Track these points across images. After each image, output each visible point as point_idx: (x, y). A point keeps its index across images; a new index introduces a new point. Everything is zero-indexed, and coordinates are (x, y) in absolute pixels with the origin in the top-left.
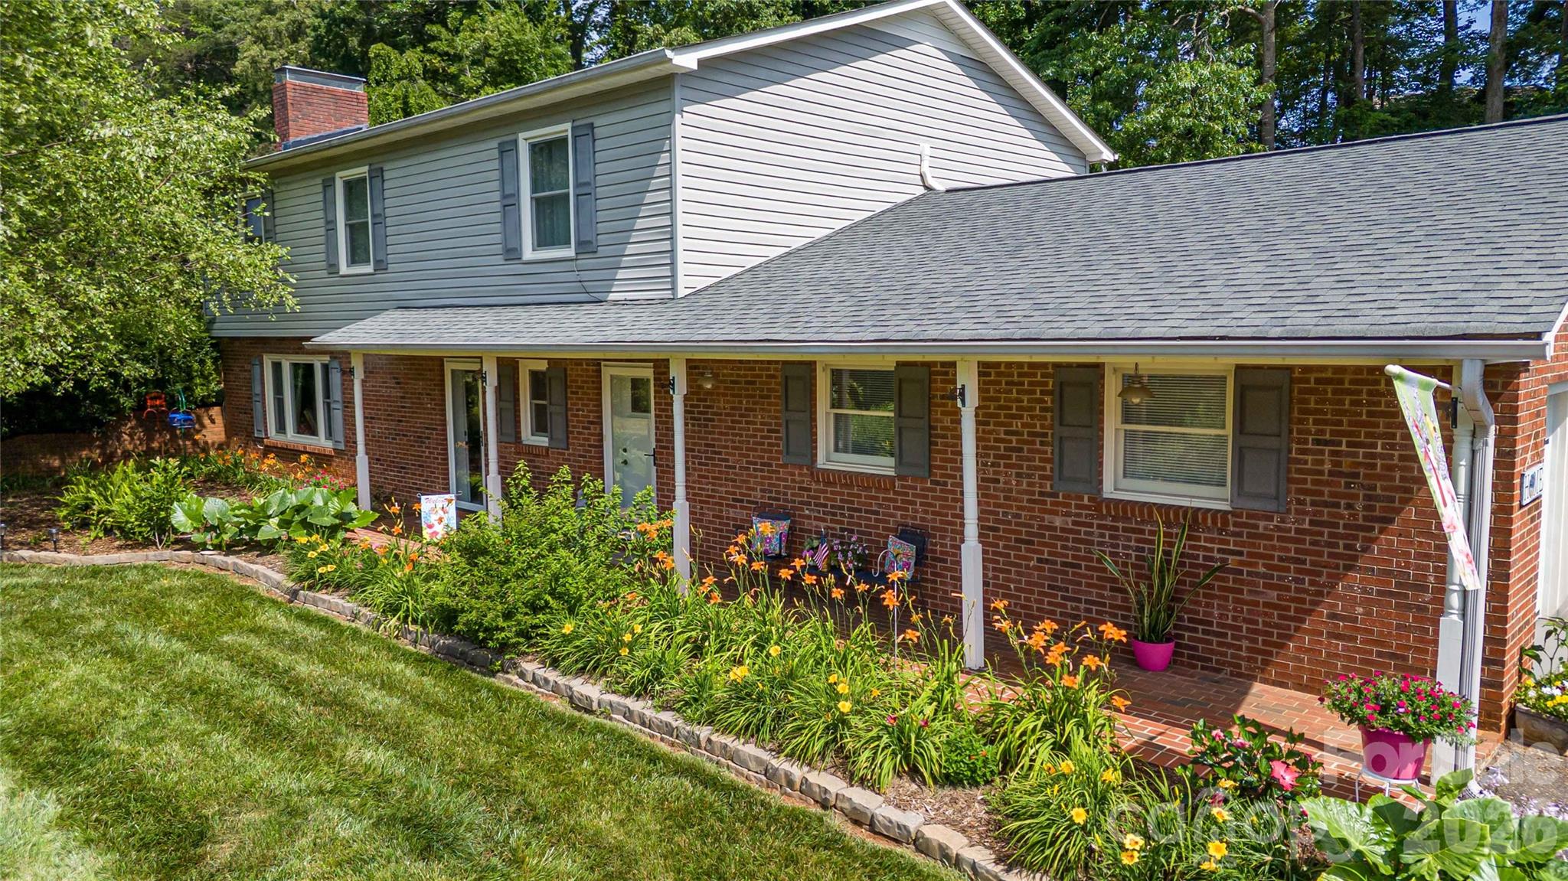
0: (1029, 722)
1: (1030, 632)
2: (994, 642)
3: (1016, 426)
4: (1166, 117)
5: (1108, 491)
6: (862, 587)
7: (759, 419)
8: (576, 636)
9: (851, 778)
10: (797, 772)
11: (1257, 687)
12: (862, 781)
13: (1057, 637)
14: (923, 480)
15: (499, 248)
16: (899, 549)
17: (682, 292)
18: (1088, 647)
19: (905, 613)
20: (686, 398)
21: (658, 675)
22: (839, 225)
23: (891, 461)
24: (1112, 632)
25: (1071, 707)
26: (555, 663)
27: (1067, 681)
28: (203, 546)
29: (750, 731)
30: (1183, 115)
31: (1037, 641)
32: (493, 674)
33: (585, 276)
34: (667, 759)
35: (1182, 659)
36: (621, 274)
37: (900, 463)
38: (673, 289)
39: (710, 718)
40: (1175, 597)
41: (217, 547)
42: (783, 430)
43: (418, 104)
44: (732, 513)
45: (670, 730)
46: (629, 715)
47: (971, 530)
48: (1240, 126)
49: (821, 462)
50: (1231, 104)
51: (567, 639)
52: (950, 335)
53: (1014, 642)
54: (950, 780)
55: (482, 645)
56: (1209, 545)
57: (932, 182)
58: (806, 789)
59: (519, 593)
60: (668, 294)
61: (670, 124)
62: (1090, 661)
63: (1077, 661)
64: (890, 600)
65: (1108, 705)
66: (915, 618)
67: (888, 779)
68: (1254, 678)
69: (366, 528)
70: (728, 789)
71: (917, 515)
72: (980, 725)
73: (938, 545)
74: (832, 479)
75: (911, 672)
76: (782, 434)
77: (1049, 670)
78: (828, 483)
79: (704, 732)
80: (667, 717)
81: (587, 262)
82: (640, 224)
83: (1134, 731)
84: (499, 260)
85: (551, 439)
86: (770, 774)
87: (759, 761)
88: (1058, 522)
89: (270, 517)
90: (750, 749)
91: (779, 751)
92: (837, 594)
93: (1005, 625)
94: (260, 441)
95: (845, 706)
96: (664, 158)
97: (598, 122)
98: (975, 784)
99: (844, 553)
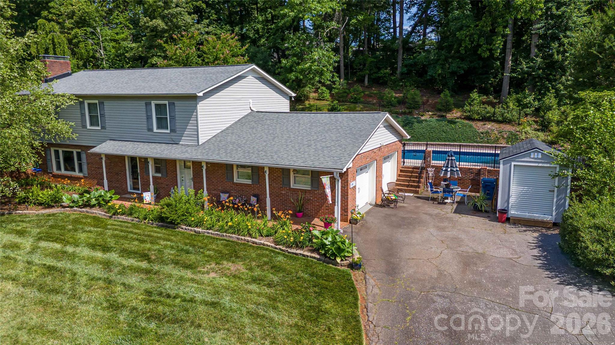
0: (279, 226)
1: (278, 213)
2: (273, 215)
3: (275, 175)
4: (310, 66)
5: (292, 187)
6: (250, 208)
7: (220, 172)
8: (194, 220)
9: (252, 238)
10: (243, 238)
11: (316, 219)
12: (254, 238)
13: (283, 213)
14: (257, 185)
15: (146, 128)
16: (253, 200)
17: (200, 144)
18: (287, 214)
19: (258, 212)
20: (206, 170)
21: (213, 226)
22: (233, 122)
23: (251, 181)
24: (290, 212)
25: (285, 223)
26: (190, 226)
27: (284, 220)
28: (73, 207)
29: (234, 233)
30: (315, 66)
31: (280, 214)
32: (175, 229)
33: (172, 137)
34: (219, 239)
35: (304, 215)
36: (183, 138)
37: (252, 181)
38: (198, 143)
39: (226, 232)
40: (303, 205)
41: (77, 207)
42: (226, 174)
43: (58, 42)
44: (214, 192)
45: (218, 234)
46: (208, 233)
47: (268, 196)
48: (331, 68)
49: (235, 181)
50: (328, 62)
51: (192, 221)
52: (263, 162)
53: (276, 215)
54: (267, 236)
55: (174, 224)
56: (308, 196)
57: (252, 109)
58: (245, 240)
59: (180, 212)
60: (197, 144)
61: (196, 106)
62: (287, 216)
63: (285, 216)
64: (255, 209)
65: (290, 223)
66: (260, 212)
67: (258, 237)
68: (315, 218)
69: (117, 200)
70: (232, 242)
71: (257, 192)
72: (271, 228)
73: (261, 197)
74: (237, 184)
75: (259, 221)
76: (226, 175)
77: (282, 218)
78: (237, 186)
79: (225, 234)
80: (216, 232)
81: (173, 134)
82: (188, 127)
83: (295, 227)
84: (146, 131)
85: (162, 175)
86: (238, 239)
87: (236, 237)
88: (283, 192)
89: (92, 199)
90: (234, 235)
91: (239, 235)
92: (246, 209)
93: (275, 212)
94: (51, 173)
95: (250, 227)
96: (195, 114)
97: (176, 102)
98: (271, 236)
99: (242, 200)
